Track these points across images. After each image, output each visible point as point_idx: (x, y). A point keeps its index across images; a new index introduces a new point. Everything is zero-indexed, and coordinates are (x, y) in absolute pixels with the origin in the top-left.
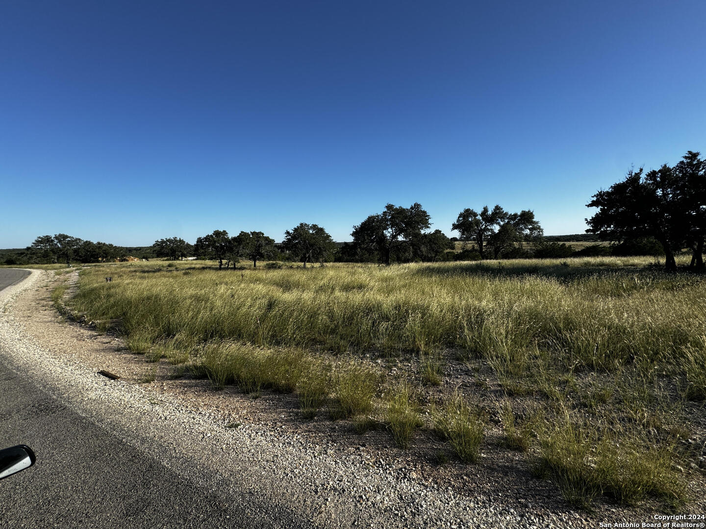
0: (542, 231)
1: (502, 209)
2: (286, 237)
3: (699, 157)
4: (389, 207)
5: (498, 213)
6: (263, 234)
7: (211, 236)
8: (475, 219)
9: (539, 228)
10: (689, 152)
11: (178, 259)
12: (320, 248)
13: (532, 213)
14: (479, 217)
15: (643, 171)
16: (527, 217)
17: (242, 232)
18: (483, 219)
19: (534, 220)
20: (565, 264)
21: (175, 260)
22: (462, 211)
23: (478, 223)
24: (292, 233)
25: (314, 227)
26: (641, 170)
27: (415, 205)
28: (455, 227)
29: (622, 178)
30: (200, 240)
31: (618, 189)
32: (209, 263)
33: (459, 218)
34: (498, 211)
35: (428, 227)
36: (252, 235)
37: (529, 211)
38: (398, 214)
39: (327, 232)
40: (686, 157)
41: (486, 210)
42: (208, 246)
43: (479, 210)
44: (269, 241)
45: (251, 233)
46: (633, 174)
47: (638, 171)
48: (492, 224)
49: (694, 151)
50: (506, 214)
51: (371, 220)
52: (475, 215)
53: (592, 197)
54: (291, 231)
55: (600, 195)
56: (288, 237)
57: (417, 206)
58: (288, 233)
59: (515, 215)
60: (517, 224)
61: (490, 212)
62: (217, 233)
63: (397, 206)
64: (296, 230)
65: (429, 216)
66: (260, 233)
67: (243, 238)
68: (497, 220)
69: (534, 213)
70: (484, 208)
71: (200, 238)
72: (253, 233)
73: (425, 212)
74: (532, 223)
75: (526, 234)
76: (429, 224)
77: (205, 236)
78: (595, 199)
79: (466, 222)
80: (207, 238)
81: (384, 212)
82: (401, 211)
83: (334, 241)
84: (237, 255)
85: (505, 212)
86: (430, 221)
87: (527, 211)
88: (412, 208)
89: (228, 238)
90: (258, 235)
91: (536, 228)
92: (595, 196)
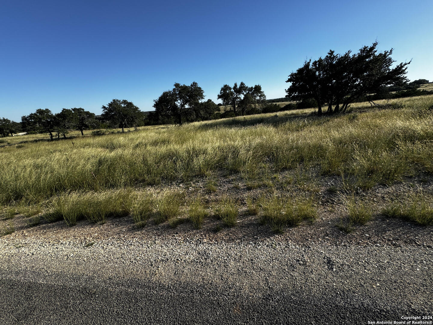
0: (265, 97)
1: (244, 84)
2: (104, 110)
3: (334, 54)
4: (177, 85)
5: (242, 88)
6: (83, 110)
7: (35, 114)
8: (230, 91)
9: (264, 95)
10: (330, 50)
11: (8, 135)
12: (132, 117)
13: (260, 87)
14: (232, 90)
15: (311, 61)
16: (257, 89)
17: (64, 109)
18: (235, 91)
19: (261, 90)
20: (276, 116)
21: (5, 137)
22: (223, 86)
23: (232, 94)
24: (107, 107)
25: (125, 102)
26: (310, 60)
27: (193, 83)
28: (219, 97)
29: (301, 66)
30: (24, 118)
31: (300, 71)
32: (40, 136)
33: (221, 91)
34: (242, 86)
35: (203, 98)
36: (74, 111)
37: (259, 85)
38: (183, 90)
39: (135, 105)
40: (329, 53)
41: (236, 85)
42: (35, 123)
43: (232, 86)
44: (90, 115)
45: (72, 109)
46: (307, 63)
47: (309, 61)
48: (240, 94)
49: (332, 50)
50: (247, 87)
51: (165, 95)
52: (230, 89)
53: (289, 76)
54: (107, 106)
55: (292, 75)
56: (105, 111)
57: (195, 84)
58: (104, 107)
59: (252, 88)
60: (253, 94)
61: (238, 87)
62: (40, 112)
63: (182, 84)
64: (110, 105)
65: (203, 90)
66: (81, 109)
67: (65, 114)
68: (242, 91)
69: (261, 87)
70: (235, 84)
71: (24, 117)
72: (74, 110)
73: (200, 88)
74: (261, 92)
75: (258, 99)
76: (204, 96)
77: (29, 115)
78: (289, 77)
79: (225, 93)
80: (31, 116)
81: (174, 89)
82: (185, 88)
83: (142, 111)
84: (64, 128)
85: (246, 86)
86: (204, 94)
87: (258, 85)
88: (192, 86)
89: (52, 114)
90: (79, 111)
91: (262, 95)
92: (290, 76)
